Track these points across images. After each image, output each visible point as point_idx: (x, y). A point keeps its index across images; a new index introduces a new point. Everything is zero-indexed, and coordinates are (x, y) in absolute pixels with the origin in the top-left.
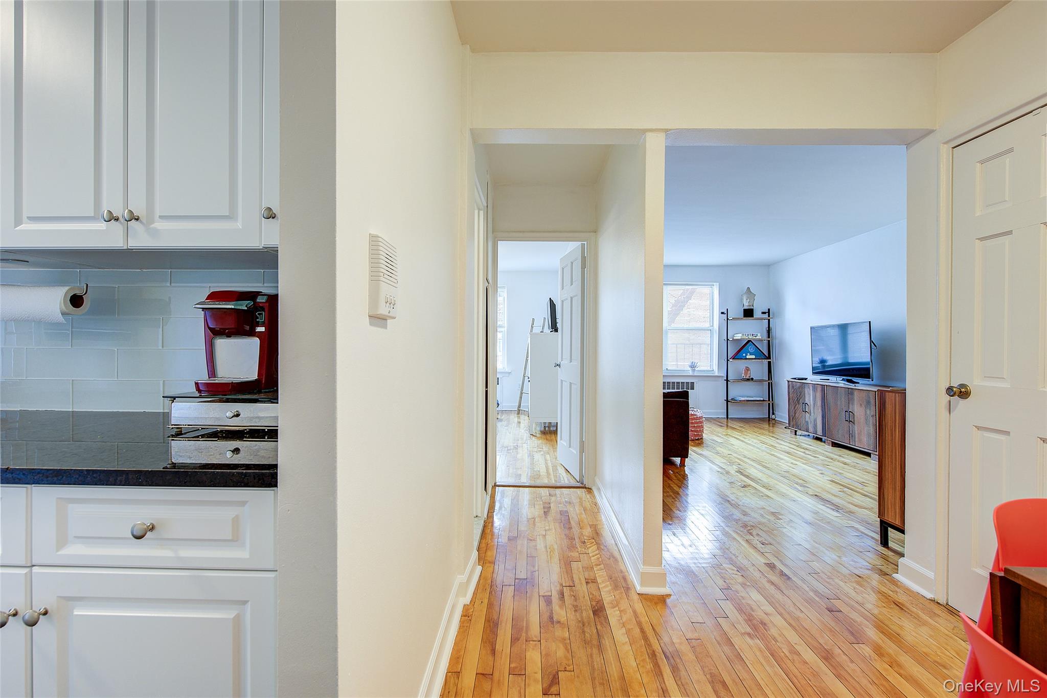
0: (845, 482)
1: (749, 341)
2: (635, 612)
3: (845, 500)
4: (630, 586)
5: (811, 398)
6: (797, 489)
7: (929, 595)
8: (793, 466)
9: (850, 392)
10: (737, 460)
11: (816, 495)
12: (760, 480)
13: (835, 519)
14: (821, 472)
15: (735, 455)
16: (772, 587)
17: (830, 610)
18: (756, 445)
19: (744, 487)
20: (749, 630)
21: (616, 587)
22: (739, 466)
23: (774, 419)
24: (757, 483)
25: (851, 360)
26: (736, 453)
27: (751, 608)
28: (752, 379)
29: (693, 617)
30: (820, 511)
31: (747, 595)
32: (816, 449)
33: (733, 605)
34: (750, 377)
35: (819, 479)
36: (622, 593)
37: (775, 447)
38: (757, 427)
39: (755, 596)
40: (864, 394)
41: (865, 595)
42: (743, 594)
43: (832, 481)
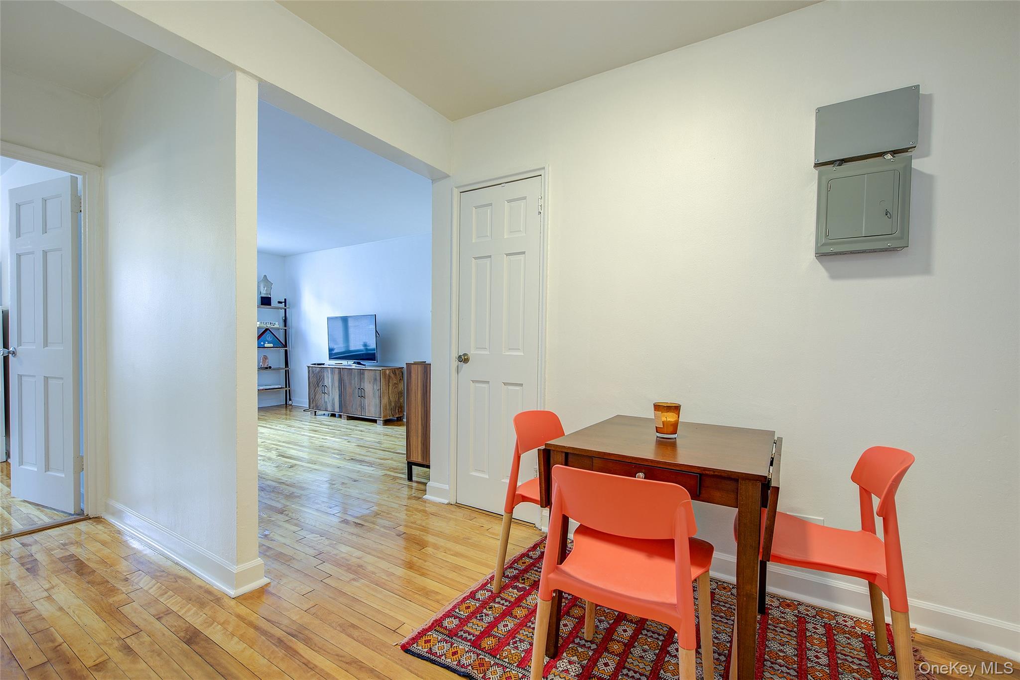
0: (367, 444)
1: (267, 330)
2: (239, 616)
3: (373, 457)
4: (219, 596)
5: (330, 380)
6: (336, 458)
7: (446, 502)
8: (325, 441)
9: (361, 372)
10: (273, 446)
11: (352, 459)
12: (303, 458)
13: (373, 472)
14: (348, 441)
15: (269, 442)
16: (354, 537)
17: (399, 535)
18: (284, 429)
19: (291, 467)
20: (352, 576)
21: (202, 604)
22: (278, 450)
23: (291, 405)
24: (301, 461)
25: (352, 348)
26: (269, 440)
27: (346, 560)
28: (270, 367)
29: (301, 591)
30: (360, 470)
31: (338, 552)
32: (337, 424)
33: (330, 564)
34: (268, 365)
35: (349, 446)
36: (213, 607)
37: (302, 428)
38: (280, 414)
39: (344, 549)
40: (372, 373)
41: (414, 516)
42: (335, 552)
43: (358, 446)
